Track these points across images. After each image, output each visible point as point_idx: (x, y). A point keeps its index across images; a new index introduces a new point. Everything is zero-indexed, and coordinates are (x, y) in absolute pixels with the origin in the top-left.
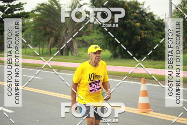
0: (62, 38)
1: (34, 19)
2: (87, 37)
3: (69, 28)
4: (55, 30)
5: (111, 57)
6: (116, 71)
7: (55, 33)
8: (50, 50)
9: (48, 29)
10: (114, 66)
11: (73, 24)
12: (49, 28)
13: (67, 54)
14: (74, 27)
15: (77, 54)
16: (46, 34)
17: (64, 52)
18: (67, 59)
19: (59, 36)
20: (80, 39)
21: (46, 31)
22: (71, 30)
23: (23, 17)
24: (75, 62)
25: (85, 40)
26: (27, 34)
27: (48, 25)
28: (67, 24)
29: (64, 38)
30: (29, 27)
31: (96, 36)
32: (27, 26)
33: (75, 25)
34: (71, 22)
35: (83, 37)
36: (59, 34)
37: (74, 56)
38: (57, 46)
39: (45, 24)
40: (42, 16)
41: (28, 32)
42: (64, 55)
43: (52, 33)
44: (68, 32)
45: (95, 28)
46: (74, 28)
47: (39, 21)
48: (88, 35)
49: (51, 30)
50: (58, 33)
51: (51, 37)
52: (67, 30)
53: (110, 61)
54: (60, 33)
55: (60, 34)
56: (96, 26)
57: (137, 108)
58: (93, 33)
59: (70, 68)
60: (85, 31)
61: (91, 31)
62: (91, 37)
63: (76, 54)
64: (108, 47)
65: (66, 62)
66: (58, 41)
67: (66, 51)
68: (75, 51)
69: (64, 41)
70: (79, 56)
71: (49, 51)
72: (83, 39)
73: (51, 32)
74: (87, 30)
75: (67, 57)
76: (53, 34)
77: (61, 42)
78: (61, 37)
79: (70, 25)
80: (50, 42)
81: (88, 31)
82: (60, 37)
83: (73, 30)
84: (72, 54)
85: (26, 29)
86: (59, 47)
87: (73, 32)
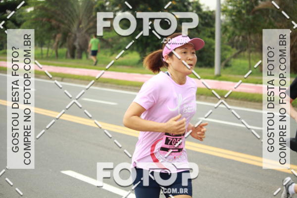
0: (73, 35)
1: (34, 8)
3: (83, 21)
4: (63, 23)
7: (63, 28)
8: (57, 52)
9: (54, 23)
11: (88, 15)
12: (56, 20)
13: (80, 57)
14: (90, 19)
16: (51, 29)
17: (76, 55)
19: (69, 31)
21: (51, 25)
22: (86, 24)
27: (54, 16)
28: (81, 14)
29: (75, 35)
30: (27, 18)
32: (24, 18)
34: (85, 13)
36: (68, 29)
38: (67, 46)
39: (50, 15)
41: (27, 26)
42: (76, 58)
43: (59, 27)
44: (82, 27)
46: (90, 21)
47: (42, 10)
49: (58, 23)
50: (67, 27)
51: (58, 33)
52: (80, 23)
54: (69, 27)
55: (70, 29)
64: (135, 49)
66: (67, 38)
67: (78, 52)
69: (76, 39)
71: (54, 53)
75: (79, 61)
76: (61, 29)
77: (71, 40)
78: (72, 33)
79: (84, 17)
80: (57, 40)
82: (70, 34)
83: (88, 24)
84: (87, 57)
85: (24, 21)
86: (69, 47)
87: (88, 27)
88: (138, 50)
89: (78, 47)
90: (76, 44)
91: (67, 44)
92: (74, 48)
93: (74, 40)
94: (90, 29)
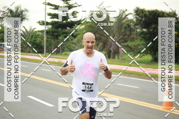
0: (110, 44)
1: (85, 26)
2: (132, 42)
3: (116, 34)
4: (103, 36)
5: (152, 61)
6: (153, 73)
7: (103, 39)
9: (97, 36)
10: (152, 69)
11: (119, 31)
12: (99, 34)
13: (114, 58)
14: (120, 33)
15: (123, 57)
17: (112, 56)
18: (113, 61)
19: (107, 41)
20: (125, 44)
22: (118, 36)
23: (76, 24)
24: (119, 65)
25: (129, 45)
26: (79, 39)
27: (97, 32)
28: (115, 31)
29: (111, 43)
30: (80, 33)
31: (139, 42)
32: (79, 32)
33: (121, 32)
34: (117, 30)
35: (128, 43)
36: (106, 40)
37: (120, 59)
38: (105, 50)
39: (95, 31)
40: (92, 24)
41: (80, 38)
42: (111, 58)
43: (100, 39)
45: (137, 35)
46: (120, 35)
47: (90, 28)
48: (132, 41)
49: (100, 36)
50: (106, 38)
51: (100, 42)
52: (114, 36)
53: (150, 64)
54: (107, 38)
55: (108, 40)
56: (139, 34)
57: (162, 106)
58: (137, 39)
59: (113, 70)
60: (130, 38)
61: (135, 37)
62: (135, 43)
63: (121, 57)
64: (149, 52)
65: (111, 64)
66: (106, 45)
67: (113, 54)
68: (120, 55)
69: (111, 46)
70: (124, 59)
72: (128, 45)
73: (100, 37)
74: (132, 36)
75: (113, 60)
76: (102, 39)
77: (108, 47)
78: (109, 42)
79: (116, 32)
80: (99, 47)
81: (132, 38)
82: (107, 43)
83: (119, 36)
84: (118, 57)
85: (79, 34)
86: (107, 51)
87: (119, 38)
88: (150, 54)
89: (112, 51)
90: (111, 49)
91: (105, 49)
92: (110, 52)
93: (110, 46)
94: (120, 39)
